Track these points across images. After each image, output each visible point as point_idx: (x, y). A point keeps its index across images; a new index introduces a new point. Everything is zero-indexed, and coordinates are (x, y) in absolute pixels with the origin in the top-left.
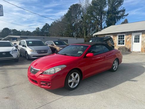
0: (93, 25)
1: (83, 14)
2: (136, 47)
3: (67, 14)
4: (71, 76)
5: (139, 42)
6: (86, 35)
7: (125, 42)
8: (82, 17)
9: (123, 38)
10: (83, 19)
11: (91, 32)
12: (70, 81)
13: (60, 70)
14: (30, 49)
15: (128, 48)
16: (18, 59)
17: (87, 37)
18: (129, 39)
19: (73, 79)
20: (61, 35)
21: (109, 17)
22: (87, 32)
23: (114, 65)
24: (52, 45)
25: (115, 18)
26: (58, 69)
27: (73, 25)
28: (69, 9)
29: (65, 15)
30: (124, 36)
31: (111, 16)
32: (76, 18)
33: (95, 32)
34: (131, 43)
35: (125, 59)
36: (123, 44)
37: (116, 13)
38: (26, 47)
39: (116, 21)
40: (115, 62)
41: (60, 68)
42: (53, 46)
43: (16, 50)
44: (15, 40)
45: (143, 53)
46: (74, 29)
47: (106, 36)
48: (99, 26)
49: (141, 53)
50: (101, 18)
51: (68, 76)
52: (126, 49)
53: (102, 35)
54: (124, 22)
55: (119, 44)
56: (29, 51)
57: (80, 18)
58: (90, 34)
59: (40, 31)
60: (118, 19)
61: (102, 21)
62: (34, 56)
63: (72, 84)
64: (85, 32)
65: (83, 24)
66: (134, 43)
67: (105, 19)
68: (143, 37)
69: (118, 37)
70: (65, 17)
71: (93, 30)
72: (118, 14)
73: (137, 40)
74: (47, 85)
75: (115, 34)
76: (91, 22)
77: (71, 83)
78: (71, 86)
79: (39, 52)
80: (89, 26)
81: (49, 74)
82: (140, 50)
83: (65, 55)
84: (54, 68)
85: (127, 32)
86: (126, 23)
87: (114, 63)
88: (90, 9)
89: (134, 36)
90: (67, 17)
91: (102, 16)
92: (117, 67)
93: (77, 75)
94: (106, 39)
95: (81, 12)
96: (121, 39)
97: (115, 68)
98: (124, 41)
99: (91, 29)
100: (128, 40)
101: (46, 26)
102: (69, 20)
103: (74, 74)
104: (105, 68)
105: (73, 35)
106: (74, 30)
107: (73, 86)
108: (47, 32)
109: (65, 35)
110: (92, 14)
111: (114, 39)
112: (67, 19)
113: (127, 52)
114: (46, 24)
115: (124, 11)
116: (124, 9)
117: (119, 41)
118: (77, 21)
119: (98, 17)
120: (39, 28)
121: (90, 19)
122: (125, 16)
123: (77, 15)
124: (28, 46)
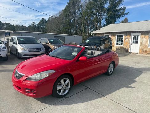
0: (92, 23)
1: (82, 10)
2: (135, 48)
3: (65, 9)
4: (60, 82)
5: (137, 43)
6: (85, 32)
7: (123, 43)
8: (81, 14)
9: (122, 38)
10: (82, 15)
11: (90, 29)
12: (58, 88)
13: (47, 76)
14: (21, 47)
15: (126, 48)
16: (7, 57)
17: (85, 35)
18: (128, 39)
19: (63, 86)
20: (58, 31)
21: (109, 15)
22: (85, 29)
23: (109, 68)
24: (46, 43)
25: (114, 16)
26: (45, 75)
27: (71, 21)
28: (68, 3)
29: (63, 10)
30: (122, 36)
31: (111, 14)
32: (75, 14)
33: (94, 30)
34: (129, 44)
35: (122, 61)
36: (122, 44)
37: (116, 11)
38: (17, 44)
39: (116, 19)
40: (111, 65)
41: (48, 74)
42: (48, 44)
43: (5, 48)
44: (8, 35)
45: (141, 55)
46: (72, 25)
47: (104, 35)
48: (99, 23)
49: (139, 55)
50: (101, 16)
51: (57, 82)
52: (124, 49)
53: (100, 33)
54: (124, 21)
55: (117, 44)
56: (20, 48)
57: (79, 14)
58: (89, 31)
59: (36, 25)
60: (118, 17)
61: (102, 19)
62: (25, 55)
63: (62, 91)
64: (84, 29)
65: (82, 21)
66: (132, 44)
67: (105, 16)
68: (142, 38)
69: (116, 37)
70: (63, 12)
71: (91, 28)
72: (118, 12)
73: (136, 41)
74: (32, 92)
75: (113, 34)
76: (90, 19)
77: (60, 91)
78: (60, 94)
79: (31, 50)
80: (88, 23)
81: (34, 80)
82: (138, 52)
83: (56, 57)
84: (40, 74)
85: (126, 32)
86: (125, 22)
87: (110, 67)
88: (90, 5)
89: (133, 37)
90: (65, 12)
91: (101, 13)
92: (112, 70)
93: (68, 81)
94: (103, 39)
95: (80, 8)
96: (120, 39)
97: (110, 72)
98: (122, 41)
99: (90, 26)
100: (126, 40)
101: (43, 20)
102: (67, 16)
103: (64, 80)
104: (100, 72)
105: (71, 31)
106: (72, 27)
107: (62, 93)
108: (43, 28)
109: (62, 31)
110: (91, 10)
111: (112, 39)
112: (65, 14)
113: (125, 53)
114: (43, 19)
115: (124, 9)
116: (125, 7)
117: (118, 41)
118: (76, 17)
119: (98, 14)
120: (34, 23)
121: (90, 16)
122: (125, 14)
123: (76, 11)
124: (19, 43)
